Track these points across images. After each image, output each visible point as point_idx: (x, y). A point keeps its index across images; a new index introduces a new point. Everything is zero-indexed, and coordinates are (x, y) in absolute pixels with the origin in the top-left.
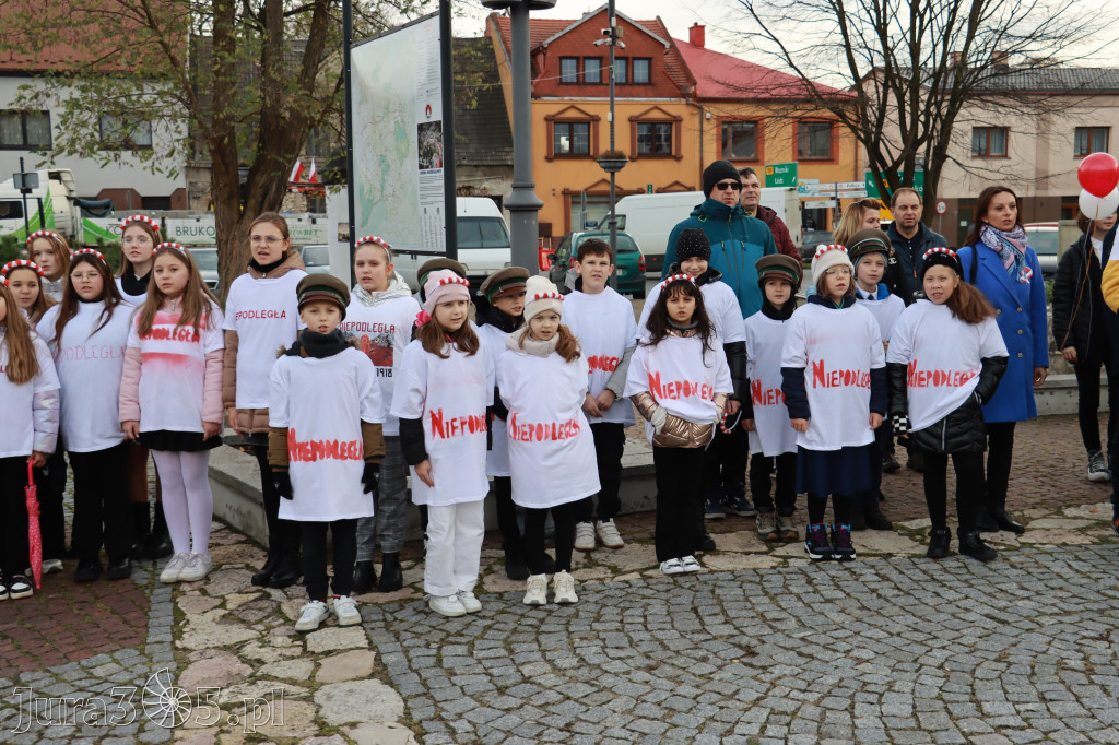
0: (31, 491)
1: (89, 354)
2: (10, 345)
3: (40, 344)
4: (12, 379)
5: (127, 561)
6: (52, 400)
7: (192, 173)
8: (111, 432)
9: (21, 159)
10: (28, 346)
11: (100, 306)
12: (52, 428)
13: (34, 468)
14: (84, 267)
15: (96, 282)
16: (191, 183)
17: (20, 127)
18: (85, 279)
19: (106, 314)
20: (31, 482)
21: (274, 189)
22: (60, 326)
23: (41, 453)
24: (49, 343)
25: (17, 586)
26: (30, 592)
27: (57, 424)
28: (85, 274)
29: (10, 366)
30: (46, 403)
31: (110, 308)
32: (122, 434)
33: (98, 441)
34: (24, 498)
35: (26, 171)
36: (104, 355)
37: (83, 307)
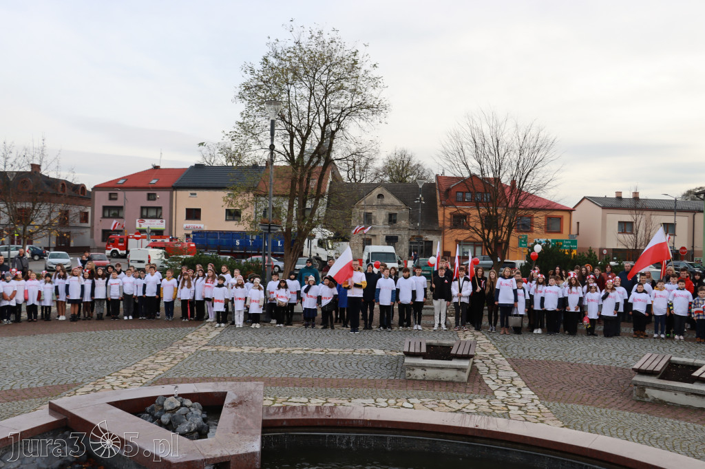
3: (192, 283)
23: (191, 299)
27: (194, 295)
30: (192, 292)
32: (203, 298)
36: (201, 285)
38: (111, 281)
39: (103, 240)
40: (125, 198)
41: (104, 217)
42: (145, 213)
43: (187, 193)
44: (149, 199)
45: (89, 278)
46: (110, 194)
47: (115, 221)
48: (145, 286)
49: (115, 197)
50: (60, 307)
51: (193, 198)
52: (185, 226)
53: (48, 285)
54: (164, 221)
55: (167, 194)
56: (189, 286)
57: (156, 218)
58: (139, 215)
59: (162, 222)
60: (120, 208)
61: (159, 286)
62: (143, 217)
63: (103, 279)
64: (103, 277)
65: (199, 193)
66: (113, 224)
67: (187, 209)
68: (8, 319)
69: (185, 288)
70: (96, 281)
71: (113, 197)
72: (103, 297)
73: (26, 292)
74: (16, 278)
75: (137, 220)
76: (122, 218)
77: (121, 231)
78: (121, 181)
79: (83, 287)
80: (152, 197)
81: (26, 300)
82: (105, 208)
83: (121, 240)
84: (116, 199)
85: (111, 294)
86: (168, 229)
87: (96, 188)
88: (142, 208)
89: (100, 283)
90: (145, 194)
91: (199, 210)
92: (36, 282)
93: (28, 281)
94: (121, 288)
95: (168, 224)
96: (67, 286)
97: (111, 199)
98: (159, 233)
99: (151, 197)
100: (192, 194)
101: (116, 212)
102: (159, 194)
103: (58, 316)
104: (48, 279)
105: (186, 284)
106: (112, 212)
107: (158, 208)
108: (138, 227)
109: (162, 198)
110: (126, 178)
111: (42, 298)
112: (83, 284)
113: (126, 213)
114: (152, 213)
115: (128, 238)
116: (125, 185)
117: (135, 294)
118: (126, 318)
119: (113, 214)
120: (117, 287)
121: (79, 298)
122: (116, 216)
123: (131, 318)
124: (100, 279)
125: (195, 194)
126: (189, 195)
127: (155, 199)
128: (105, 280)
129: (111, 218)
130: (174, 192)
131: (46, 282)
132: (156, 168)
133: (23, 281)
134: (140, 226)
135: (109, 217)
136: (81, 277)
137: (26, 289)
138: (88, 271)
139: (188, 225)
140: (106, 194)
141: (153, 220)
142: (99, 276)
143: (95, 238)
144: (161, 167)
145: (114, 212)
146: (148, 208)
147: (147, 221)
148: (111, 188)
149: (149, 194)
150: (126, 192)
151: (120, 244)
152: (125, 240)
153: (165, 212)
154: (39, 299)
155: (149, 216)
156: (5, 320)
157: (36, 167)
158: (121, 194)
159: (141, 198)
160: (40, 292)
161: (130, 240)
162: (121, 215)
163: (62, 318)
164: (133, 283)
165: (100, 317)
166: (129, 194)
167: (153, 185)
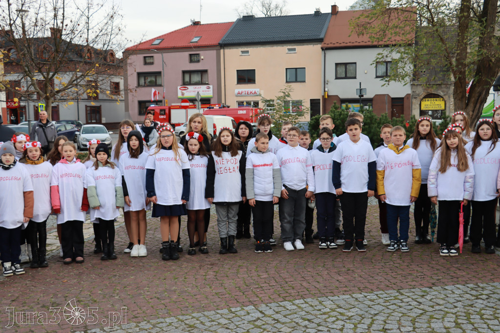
0: (461, 215)
1: (486, 161)
2: (458, 156)
3: (469, 156)
4: (459, 169)
5: (493, 246)
6: (472, 179)
7: (414, 87)
8: (492, 193)
9: (360, 83)
10: (465, 158)
11: (490, 142)
12: (471, 190)
13: (463, 206)
14: (485, 126)
15: (490, 132)
16: (413, 92)
17: (344, 70)
18: (485, 131)
19: (493, 145)
20: (462, 211)
21: (484, 93)
22: (474, 150)
23: (467, 200)
24: (471, 155)
25: (453, 251)
26: (457, 254)
27: (473, 189)
28: (485, 129)
29: (458, 165)
30: (470, 180)
31: (494, 143)
32: (496, 195)
33: (487, 197)
34: (458, 217)
35: (362, 88)
36: (492, 162)
37: (483, 142)
38: (253, 158)
39: (140, 113)
40: (163, 61)
41: (139, 85)
42: (187, 79)
43: (237, 51)
44: (191, 61)
45: (201, 152)
46: (145, 57)
47: (153, 90)
48: (337, 167)
49: (151, 61)
50: (134, 225)
51: (245, 57)
52: (236, 91)
53: (104, 170)
54: (211, 86)
55: (212, 53)
56: (463, 166)
57: (201, 83)
58: (181, 82)
59: (209, 88)
60: (158, 74)
61: (372, 167)
62: (185, 84)
63: (234, 154)
64: (232, 149)
65: (252, 50)
66: (150, 93)
67: (237, 71)
68: (15, 260)
69: (452, 171)
70: (216, 158)
71: (148, 61)
72: (236, 197)
73: (54, 191)
74: (25, 157)
75: (179, 87)
76: (160, 86)
77: (161, 101)
78: (157, 42)
79: (186, 174)
80: (195, 58)
81: (56, 211)
82: (140, 75)
83: (163, 111)
84: (152, 63)
85: (257, 191)
86: (216, 96)
87: (128, 52)
88: (184, 72)
89: (227, 163)
90: (186, 55)
91: (253, 72)
92: (77, 167)
93: (59, 165)
94: (277, 175)
95: (216, 91)
96: (150, 174)
97: (146, 63)
98: (206, 102)
99: (193, 58)
100: (243, 52)
101: (153, 79)
102: (203, 55)
103: (131, 246)
104: (102, 156)
105: (454, 160)
106: (149, 79)
107: (203, 72)
108: (180, 95)
109: (207, 59)
110: (162, 38)
111: (92, 202)
112: (187, 166)
113: (165, 79)
114: (196, 78)
115: (170, 109)
116: (161, 46)
117: (311, 189)
118: (288, 246)
119: (150, 82)
120: (268, 171)
121: (180, 202)
122: (154, 84)
123: (299, 245)
124: (226, 155)
125: (247, 52)
126: (240, 54)
127: (198, 61)
128: (239, 157)
129: (148, 86)
130: (222, 51)
131: (97, 166)
132: (196, 24)
133: (46, 166)
134: (183, 94)
135: (145, 86)
136: (181, 150)
137: (55, 183)
138: (196, 135)
139: (240, 91)
140: (140, 57)
141: (198, 86)
142: (225, 148)
143: (130, 112)
144: (202, 23)
145: (150, 78)
146: (191, 72)
147: (191, 88)
148: (146, 50)
149: (191, 55)
150: (165, 55)
151: (162, 117)
152: (167, 111)
153: (212, 76)
154: (86, 206)
155: (192, 83)
156: (8, 265)
157: (56, 32)
158: (157, 57)
159: (181, 61)
160: (85, 190)
161: (173, 111)
162: (159, 82)
163: (139, 250)
164: (306, 161)
165: (227, 247)
166: (168, 56)
167: (196, 44)
